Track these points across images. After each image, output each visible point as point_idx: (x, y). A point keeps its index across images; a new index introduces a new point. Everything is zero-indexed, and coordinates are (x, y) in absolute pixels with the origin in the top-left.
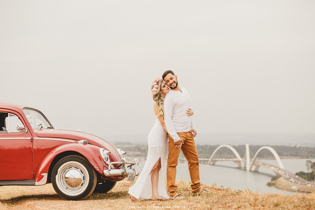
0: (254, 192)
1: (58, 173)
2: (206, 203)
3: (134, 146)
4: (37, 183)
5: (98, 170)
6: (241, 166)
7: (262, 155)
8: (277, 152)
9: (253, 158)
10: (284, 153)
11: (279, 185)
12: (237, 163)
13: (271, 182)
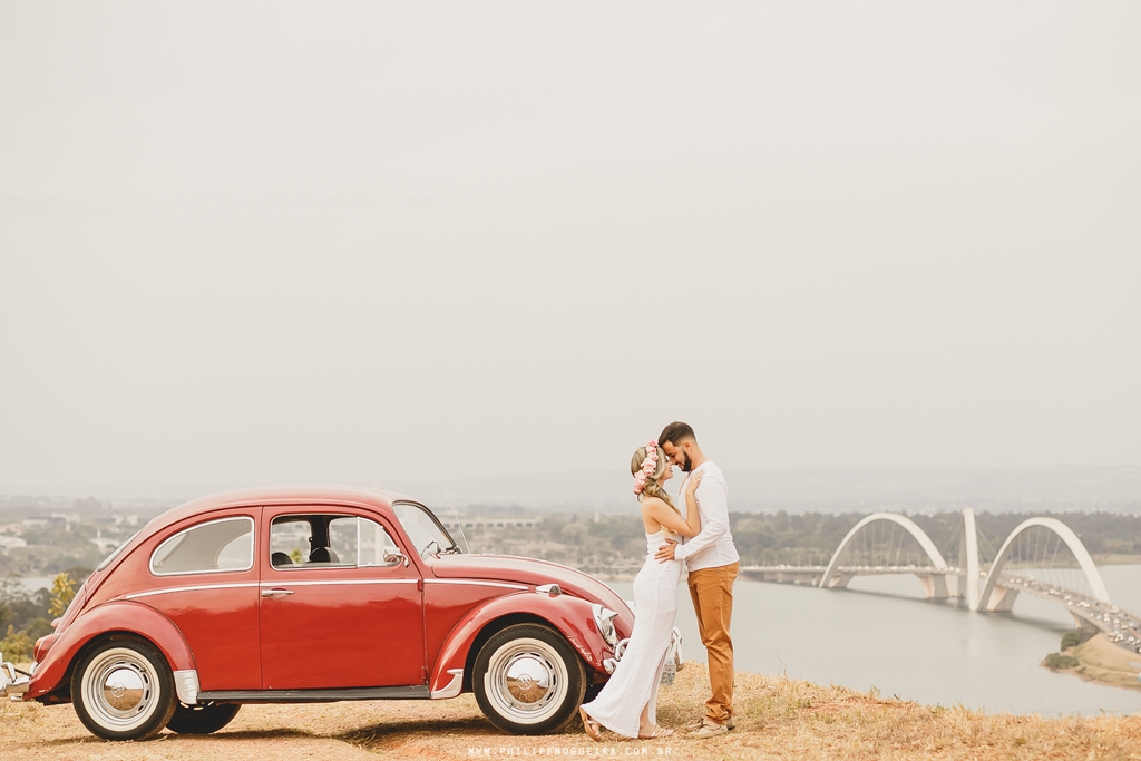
0: (975, 711)
1: (490, 668)
2: (863, 740)
3: (538, 519)
4: (435, 693)
5: (590, 659)
6: (947, 591)
7: (1024, 549)
8: (1081, 539)
9: (992, 561)
10: (1109, 543)
11: (1090, 664)
12: (931, 580)
13: (1062, 654)
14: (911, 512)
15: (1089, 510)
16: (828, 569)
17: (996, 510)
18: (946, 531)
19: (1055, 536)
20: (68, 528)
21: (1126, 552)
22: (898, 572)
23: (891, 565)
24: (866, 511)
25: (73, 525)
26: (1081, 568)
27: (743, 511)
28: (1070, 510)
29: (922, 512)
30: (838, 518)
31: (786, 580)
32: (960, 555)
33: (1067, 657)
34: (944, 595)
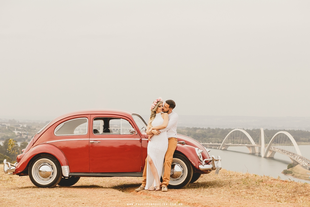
5: (195, 165)
6: (255, 151)
7: (277, 140)
8: (294, 137)
9: (268, 143)
10: (301, 139)
11: (296, 173)
12: (251, 148)
13: (287, 170)
14: (245, 129)
15: (296, 129)
16: (222, 144)
17: (270, 129)
18: (255, 134)
19: (286, 136)
20: (7, 128)
21: (306, 142)
22: (241, 146)
23: (239, 144)
24: (233, 128)
25: (8, 127)
26: (293, 146)
27: (198, 127)
28: (290, 129)
29: (249, 129)
30: (225, 130)
31: (210, 147)
32: (259, 141)
33: (289, 171)
34: (254, 152)
